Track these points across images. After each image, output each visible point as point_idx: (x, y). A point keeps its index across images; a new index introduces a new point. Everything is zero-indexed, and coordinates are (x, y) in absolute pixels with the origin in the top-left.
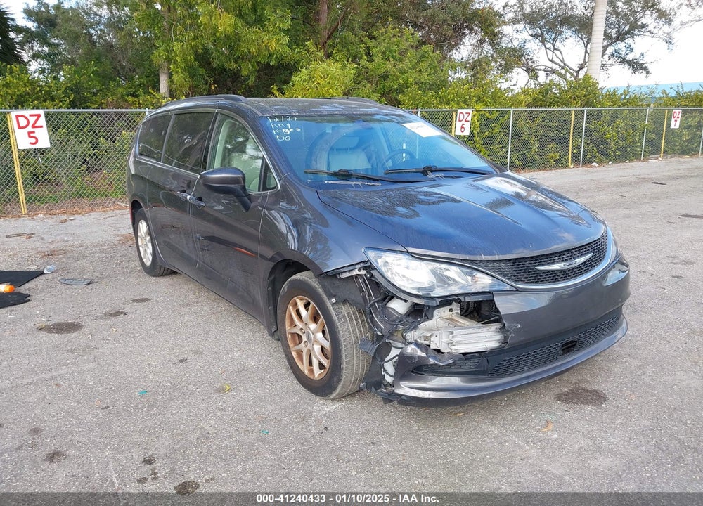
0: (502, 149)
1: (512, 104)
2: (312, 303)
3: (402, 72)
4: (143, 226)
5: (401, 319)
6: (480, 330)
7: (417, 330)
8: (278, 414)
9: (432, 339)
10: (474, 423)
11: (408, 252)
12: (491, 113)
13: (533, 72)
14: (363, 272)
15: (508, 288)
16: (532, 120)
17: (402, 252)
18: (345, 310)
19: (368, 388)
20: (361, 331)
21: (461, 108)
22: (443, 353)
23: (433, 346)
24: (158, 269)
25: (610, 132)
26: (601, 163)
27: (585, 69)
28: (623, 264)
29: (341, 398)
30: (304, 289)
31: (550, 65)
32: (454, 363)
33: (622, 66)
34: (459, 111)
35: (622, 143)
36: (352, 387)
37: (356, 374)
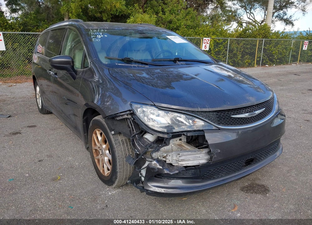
0: (224, 57)
1: (229, 36)
2: (103, 133)
3: (178, 20)
4: (38, 89)
5: (150, 145)
6: (196, 153)
7: (159, 152)
8: (82, 196)
9: (167, 158)
10: (192, 205)
11: (155, 105)
12: (219, 40)
13: (240, 24)
14: (130, 116)
15: (214, 128)
16: (239, 44)
17: (152, 105)
18: (120, 138)
19: (132, 183)
20: (129, 151)
21: (205, 37)
22: (174, 166)
23: (168, 162)
24: (45, 111)
25: (275, 51)
26: (270, 65)
27: (264, 23)
28: (282, 115)
29: (119, 187)
30: (99, 125)
31: (248, 20)
32: (180, 172)
33: (281, 22)
34: (204, 38)
35: (280, 56)
36: (123, 182)
37: (126, 175)
